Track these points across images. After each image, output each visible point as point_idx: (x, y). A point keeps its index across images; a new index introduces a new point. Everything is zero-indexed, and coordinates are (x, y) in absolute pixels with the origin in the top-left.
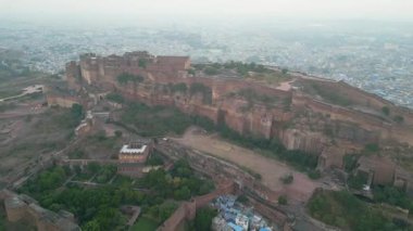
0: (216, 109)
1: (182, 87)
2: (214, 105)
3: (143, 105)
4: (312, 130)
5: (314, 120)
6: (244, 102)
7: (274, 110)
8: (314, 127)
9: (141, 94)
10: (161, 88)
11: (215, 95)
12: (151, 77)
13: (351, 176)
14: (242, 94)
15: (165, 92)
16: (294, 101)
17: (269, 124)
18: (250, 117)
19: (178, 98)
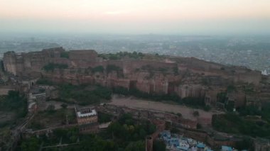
0: (128, 81)
1: (100, 69)
2: (127, 78)
3: (70, 84)
4: (196, 83)
5: (195, 78)
6: (147, 74)
7: (168, 76)
8: (196, 81)
9: (67, 77)
10: (83, 71)
11: (125, 71)
12: (73, 63)
13: (225, 105)
14: (144, 68)
15: (87, 73)
16: (180, 68)
17: (167, 84)
18: (153, 82)
19: (98, 76)
